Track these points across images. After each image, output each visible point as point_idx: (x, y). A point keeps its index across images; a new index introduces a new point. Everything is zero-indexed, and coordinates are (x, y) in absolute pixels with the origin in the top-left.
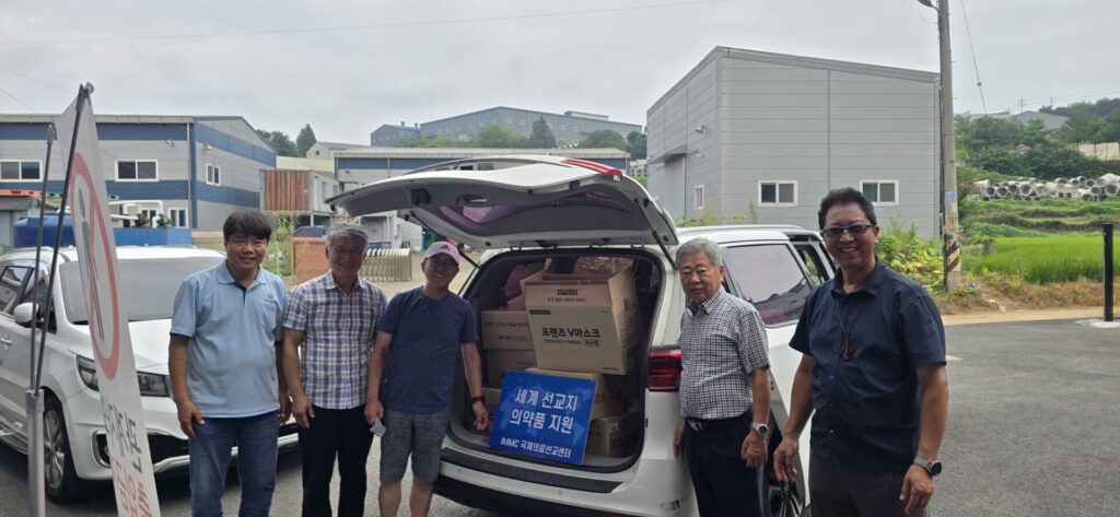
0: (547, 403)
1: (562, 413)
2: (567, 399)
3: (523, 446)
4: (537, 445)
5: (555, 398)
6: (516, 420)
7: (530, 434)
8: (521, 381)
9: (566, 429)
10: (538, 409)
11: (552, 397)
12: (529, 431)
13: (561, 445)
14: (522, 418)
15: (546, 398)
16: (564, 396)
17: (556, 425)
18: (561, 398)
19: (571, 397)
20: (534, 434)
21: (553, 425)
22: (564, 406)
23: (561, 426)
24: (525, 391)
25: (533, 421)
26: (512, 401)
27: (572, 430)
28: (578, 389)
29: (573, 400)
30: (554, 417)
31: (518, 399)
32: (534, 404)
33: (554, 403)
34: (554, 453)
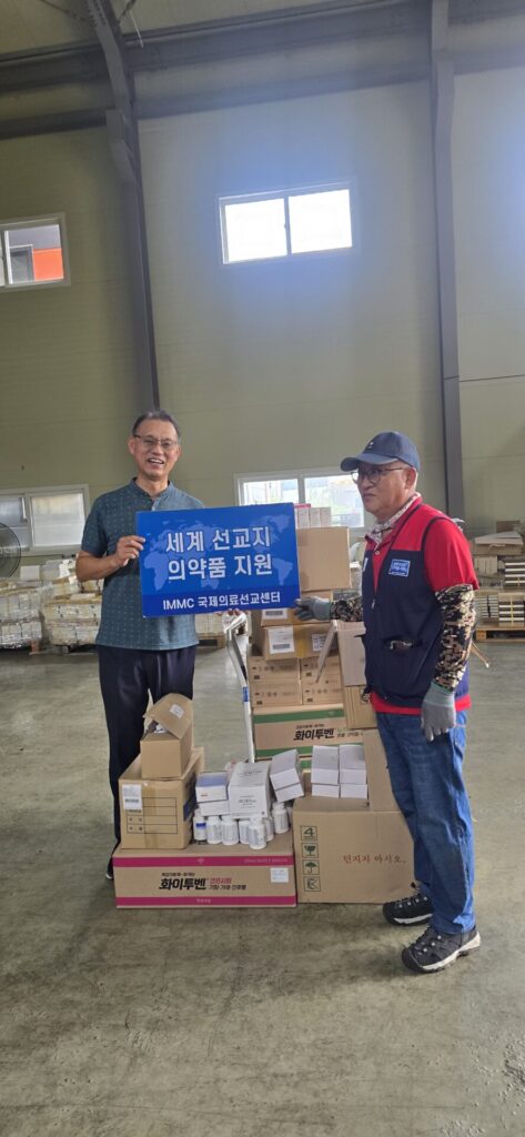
0: (220, 544)
1: (251, 552)
2: (253, 534)
3: (202, 604)
4: (225, 598)
5: (232, 536)
6: (179, 574)
7: (208, 586)
8: (165, 523)
9: (263, 569)
10: (210, 553)
11: (226, 534)
12: (203, 584)
13: (260, 591)
14: (187, 570)
15: (218, 537)
16: (246, 530)
17: (245, 567)
18: (243, 534)
19: (257, 530)
20: (215, 587)
21: (240, 569)
22: (250, 542)
23: (254, 568)
24: (179, 537)
25: (207, 572)
26: (162, 551)
27: (273, 569)
28: (268, 517)
29: (263, 533)
30: (239, 559)
31: (170, 547)
32: (200, 548)
33: (233, 541)
34: (254, 602)
